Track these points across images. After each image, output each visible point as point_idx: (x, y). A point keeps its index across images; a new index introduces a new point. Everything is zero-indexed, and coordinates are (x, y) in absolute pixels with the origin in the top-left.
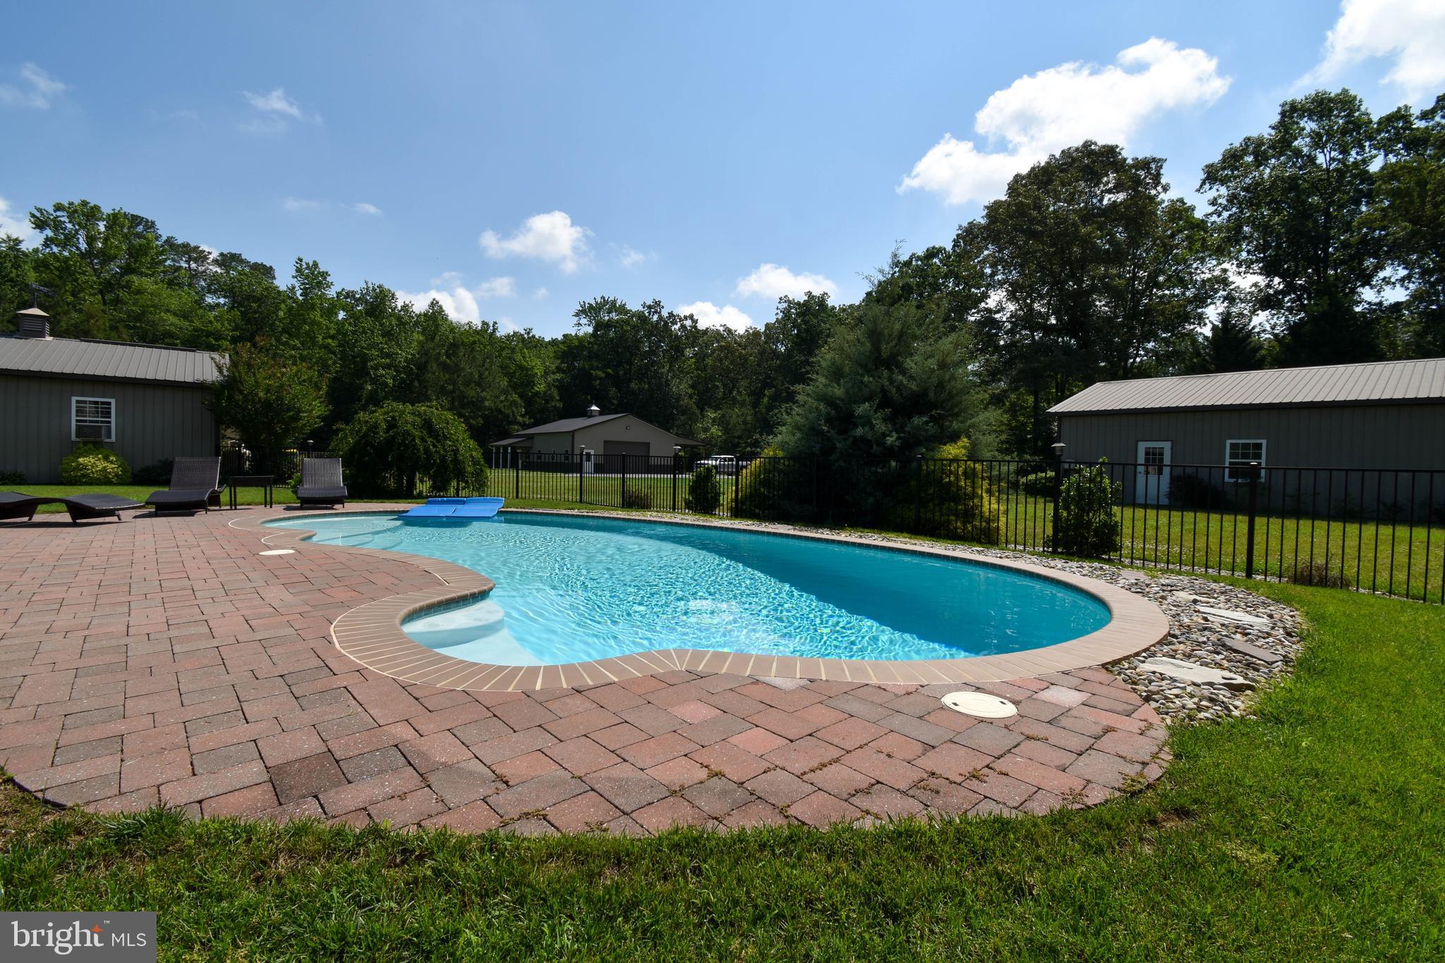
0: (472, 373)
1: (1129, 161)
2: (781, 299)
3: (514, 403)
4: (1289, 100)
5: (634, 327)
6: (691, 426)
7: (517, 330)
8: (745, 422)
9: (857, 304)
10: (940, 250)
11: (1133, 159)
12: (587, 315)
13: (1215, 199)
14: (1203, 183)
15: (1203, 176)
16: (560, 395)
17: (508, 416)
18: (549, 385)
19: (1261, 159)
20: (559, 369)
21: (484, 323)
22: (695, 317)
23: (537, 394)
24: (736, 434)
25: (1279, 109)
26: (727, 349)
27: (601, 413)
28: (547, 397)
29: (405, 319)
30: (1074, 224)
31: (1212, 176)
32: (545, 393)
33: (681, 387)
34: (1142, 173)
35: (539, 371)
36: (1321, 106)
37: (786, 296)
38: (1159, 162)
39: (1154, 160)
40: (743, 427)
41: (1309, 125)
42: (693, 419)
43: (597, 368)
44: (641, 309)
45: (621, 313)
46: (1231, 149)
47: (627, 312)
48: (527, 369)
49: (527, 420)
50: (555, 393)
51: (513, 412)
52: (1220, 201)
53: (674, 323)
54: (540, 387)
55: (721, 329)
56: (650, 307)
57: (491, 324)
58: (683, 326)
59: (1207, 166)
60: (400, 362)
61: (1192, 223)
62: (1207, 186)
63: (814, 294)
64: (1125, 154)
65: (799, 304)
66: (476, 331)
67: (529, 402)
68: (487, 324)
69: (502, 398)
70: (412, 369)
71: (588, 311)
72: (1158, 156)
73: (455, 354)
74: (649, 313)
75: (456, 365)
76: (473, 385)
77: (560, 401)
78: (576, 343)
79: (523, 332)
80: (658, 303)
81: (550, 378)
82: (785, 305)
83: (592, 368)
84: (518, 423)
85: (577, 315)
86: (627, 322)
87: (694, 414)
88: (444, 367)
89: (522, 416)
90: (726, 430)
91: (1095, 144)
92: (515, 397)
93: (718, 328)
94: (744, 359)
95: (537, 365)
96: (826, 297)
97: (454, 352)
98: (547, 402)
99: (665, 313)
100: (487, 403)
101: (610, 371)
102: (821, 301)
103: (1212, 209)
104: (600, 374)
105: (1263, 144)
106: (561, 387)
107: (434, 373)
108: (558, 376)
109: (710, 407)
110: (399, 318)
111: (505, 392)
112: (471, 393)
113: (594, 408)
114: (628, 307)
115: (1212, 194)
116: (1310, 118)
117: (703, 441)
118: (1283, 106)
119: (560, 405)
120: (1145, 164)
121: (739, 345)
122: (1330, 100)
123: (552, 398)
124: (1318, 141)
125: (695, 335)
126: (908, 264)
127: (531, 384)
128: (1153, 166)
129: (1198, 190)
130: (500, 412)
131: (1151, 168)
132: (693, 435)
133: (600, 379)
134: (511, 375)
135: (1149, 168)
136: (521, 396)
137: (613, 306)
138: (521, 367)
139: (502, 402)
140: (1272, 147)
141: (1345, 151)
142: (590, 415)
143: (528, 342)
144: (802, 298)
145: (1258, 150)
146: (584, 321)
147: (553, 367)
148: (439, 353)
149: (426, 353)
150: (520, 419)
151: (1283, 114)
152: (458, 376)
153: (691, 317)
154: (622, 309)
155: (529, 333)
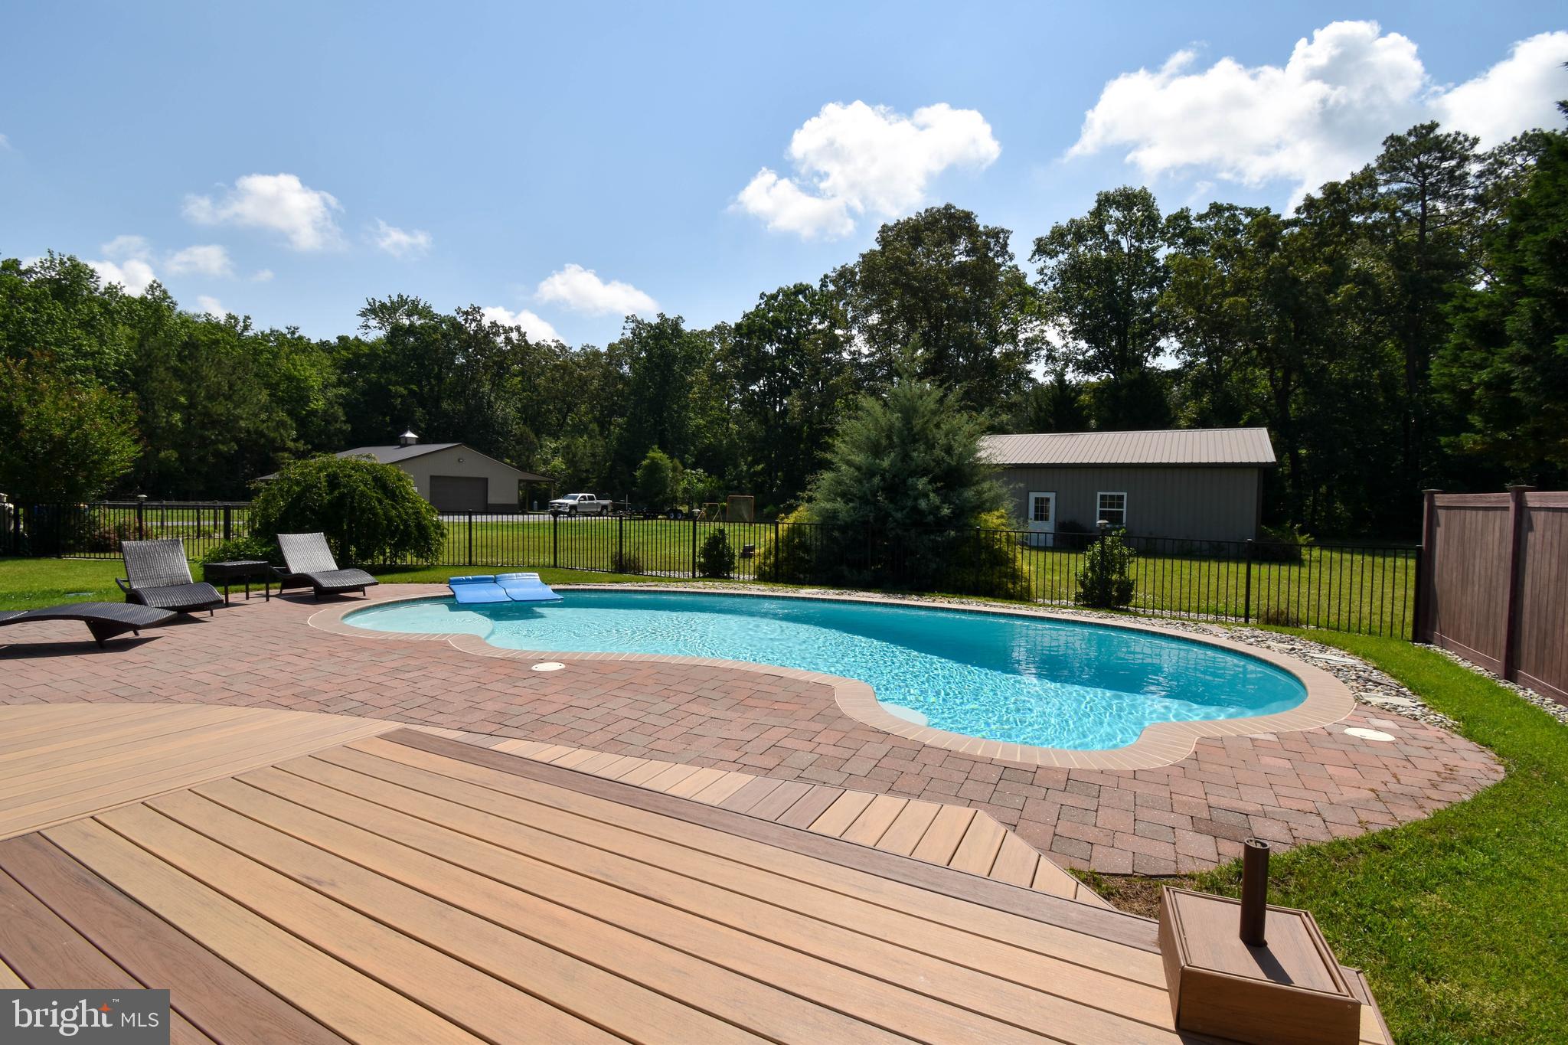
0: (219, 383)
1: (981, 228)
2: (627, 318)
3: (282, 424)
4: (1104, 191)
5: (444, 335)
6: (528, 457)
7: (276, 328)
8: (593, 455)
9: (709, 329)
10: (808, 287)
11: (984, 227)
12: (377, 316)
13: (1042, 269)
14: (1034, 254)
15: (1034, 248)
16: (346, 414)
17: (274, 440)
18: (330, 403)
19: (1080, 238)
20: (340, 383)
21: (230, 317)
22: (523, 330)
23: (314, 413)
24: (584, 468)
25: (1096, 198)
26: (564, 368)
27: (420, 441)
28: (328, 418)
29: (113, 304)
30: (943, 283)
31: (1042, 248)
32: (325, 412)
33: (506, 410)
34: (992, 241)
35: (316, 383)
36: (1128, 200)
37: (633, 316)
38: (1007, 233)
39: (1003, 231)
40: (591, 459)
41: (1115, 213)
42: (531, 449)
43: (396, 383)
44: (454, 314)
45: (425, 317)
46: (1057, 227)
47: (433, 316)
48: (298, 380)
49: (301, 446)
50: (340, 413)
51: (281, 435)
52: (1045, 271)
53: (497, 334)
54: (318, 404)
55: (553, 345)
56: (467, 313)
57: (241, 318)
58: (508, 340)
59: (1037, 239)
60: (107, 364)
61: (1026, 289)
62: (1037, 257)
63: (667, 316)
64: (978, 221)
65: (650, 325)
66: (217, 326)
67: (302, 423)
68: (236, 319)
69: (264, 416)
70: (127, 375)
71: (377, 310)
72: (1006, 228)
73: (191, 356)
74: (466, 320)
75: (195, 371)
76: (221, 398)
77: (345, 422)
78: (366, 350)
79: (285, 331)
80: (477, 310)
81: (331, 393)
82: (632, 325)
83: (389, 382)
84: (289, 450)
85: (363, 314)
86: (435, 329)
87: (532, 443)
88: (177, 373)
89: (295, 440)
90: (571, 462)
91: (954, 208)
92: (282, 415)
93: (550, 343)
94: (584, 382)
95: (314, 376)
96: (680, 321)
97: (191, 354)
98: (328, 422)
99: (486, 322)
100: (242, 424)
101: (414, 387)
102: (676, 325)
103: (1039, 278)
104: (401, 390)
105: (1083, 227)
106: (347, 404)
107: (162, 382)
108: (343, 391)
109: (549, 434)
110: (104, 305)
111: (266, 408)
112: (219, 408)
113: (409, 435)
114: (435, 310)
115: (1041, 264)
116: (1117, 208)
117: (543, 474)
118: (1098, 195)
119: (348, 427)
120: (995, 234)
121: (578, 365)
122: (1135, 196)
123: (336, 419)
124: (1122, 229)
125: (523, 350)
126: (774, 297)
127: (306, 400)
128: (1002, 236)
129: (1030, 260)
130: (261, 434)
131: (999, 236)
132: (531, 467)
133: (401, 396)
134: (273, 387)
135: (998, 238)
136: (290, 413)
137: (414, 309)
138: (290, 378)
139: (263, 421)
140: (1090, 231)
141: (1140, 240)
142: (406, 444)
143: (297, 345)
144: (655, 320)
145: (1077, 232)
146: (374, 323)
147: (334, 378)
148: (167, 355)
149: (148, 355)
150: (290, 444)
151: (1099, 201)
152: (199, 386)
153: (518, 329)
154: (426, 312)
155: (293, 333)
